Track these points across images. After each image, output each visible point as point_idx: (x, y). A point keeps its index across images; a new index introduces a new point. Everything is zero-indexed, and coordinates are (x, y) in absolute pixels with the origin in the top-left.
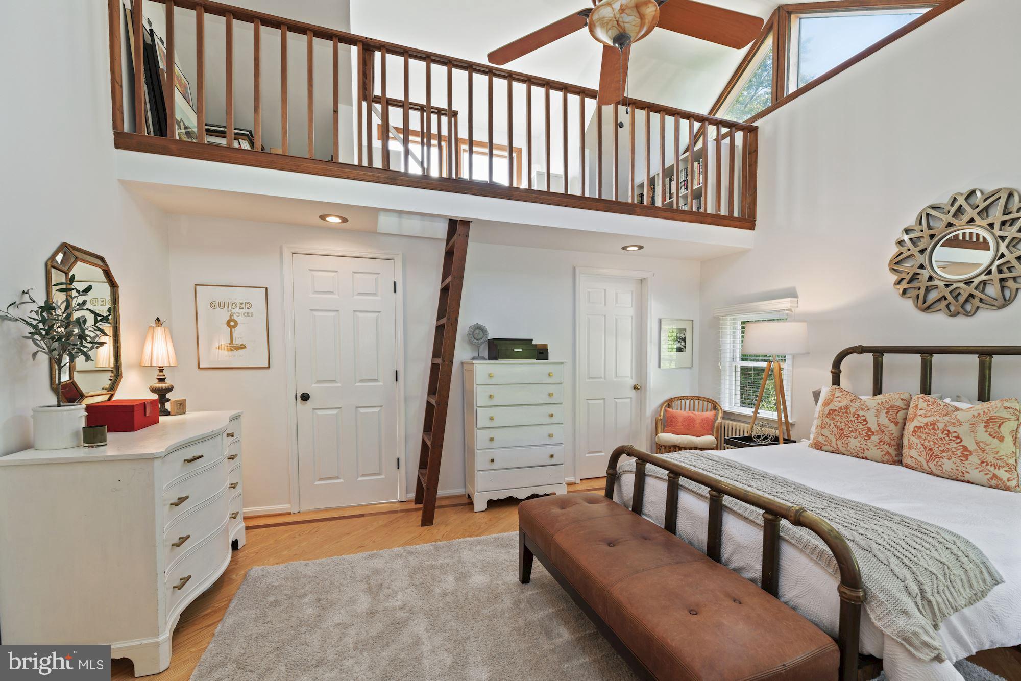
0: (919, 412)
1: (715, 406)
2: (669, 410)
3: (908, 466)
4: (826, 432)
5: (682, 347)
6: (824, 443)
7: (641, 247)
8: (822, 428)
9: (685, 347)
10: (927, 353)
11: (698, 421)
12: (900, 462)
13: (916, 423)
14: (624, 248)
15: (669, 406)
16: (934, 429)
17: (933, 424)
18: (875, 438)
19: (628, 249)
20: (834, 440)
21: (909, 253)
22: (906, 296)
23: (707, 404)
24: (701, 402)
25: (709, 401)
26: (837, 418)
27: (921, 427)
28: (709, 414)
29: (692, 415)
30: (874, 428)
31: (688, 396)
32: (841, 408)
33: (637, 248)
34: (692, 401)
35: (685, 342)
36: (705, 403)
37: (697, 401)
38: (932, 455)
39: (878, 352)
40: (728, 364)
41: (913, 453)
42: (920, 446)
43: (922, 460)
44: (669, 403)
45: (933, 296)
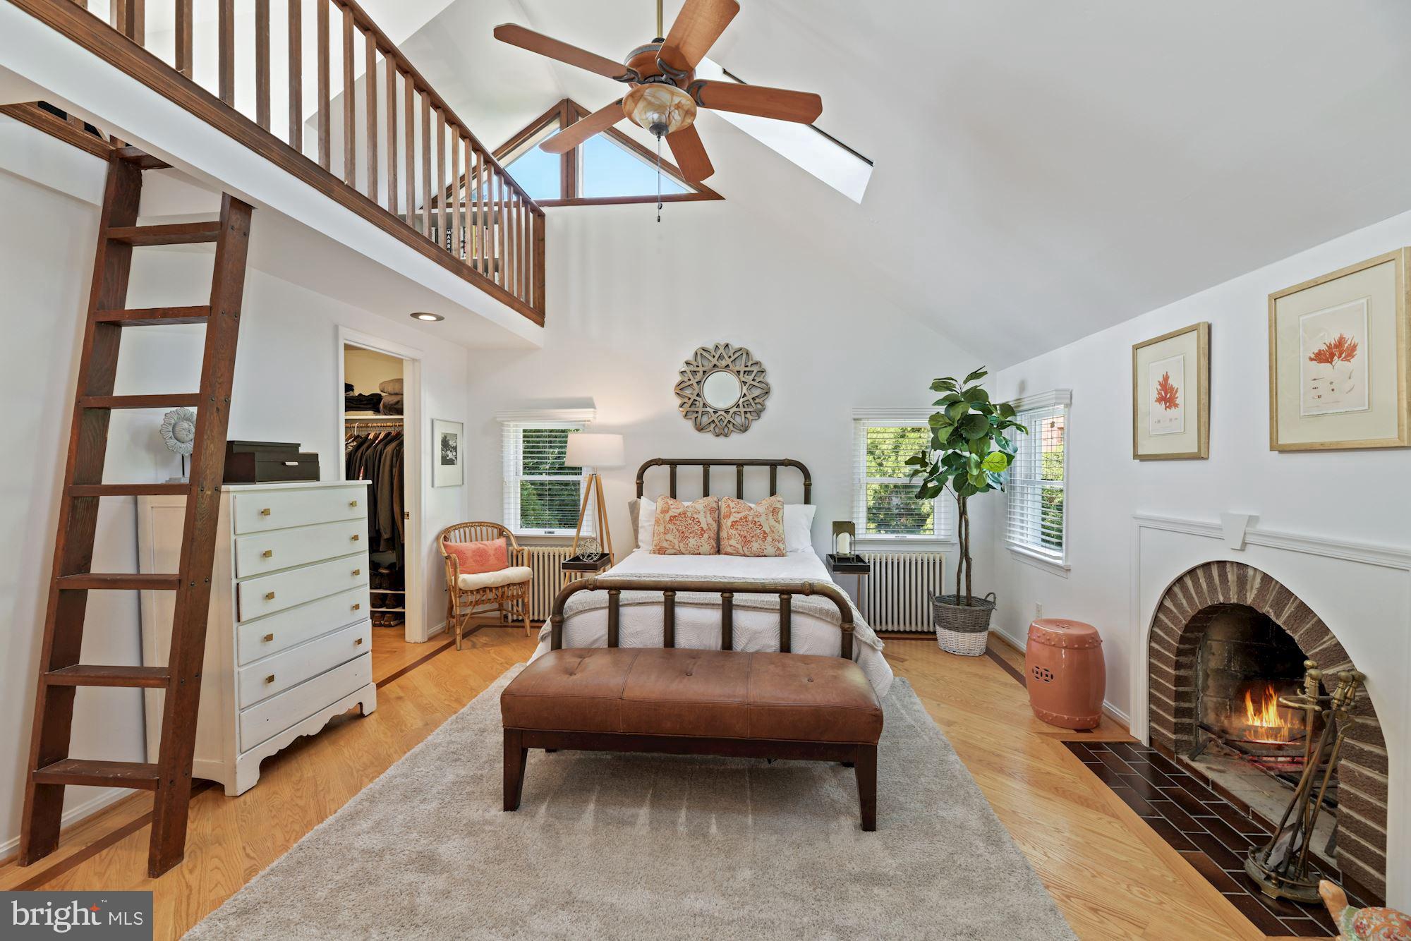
0: (733, 510)
1: (501, 531)
2: (448, 543)
3: (726, 554)
4: (669, 537)
5: (454, 458)
6: (667, 547)
7: (440, 318)
8: (665, 533)
9: (456, 458)
10: (706, 464)
11: (491, 552)
12: (718, 552)
13: (732, 519)
14: (416, 315)
15: (446, 539)
16: (746, 521)
17: (746, 518)
18: (706, 536)
19: (421, 317)
20: (676, 542)
21: (690, 383)
22: (687, 417)
23: (492, 531)
24: (484, 529)
25: (494, 526)
26: (678, 523)
27: (737, 521)
28: (501, 542)
29: (481, 546)
30: (705, 527)
31: (466, 523)
32: (680, 514)
33: (434, 318)
34: (473, 529)
35: (456, 452)
36: (490, 529)
37: (478, 529)
38: (746, 541)
39: (673, 464)
40: (512, 479)
41: (733, 542)
42: (737, 535)
43: (739, 546)
44: (445, 535)
45: (705, 420)
